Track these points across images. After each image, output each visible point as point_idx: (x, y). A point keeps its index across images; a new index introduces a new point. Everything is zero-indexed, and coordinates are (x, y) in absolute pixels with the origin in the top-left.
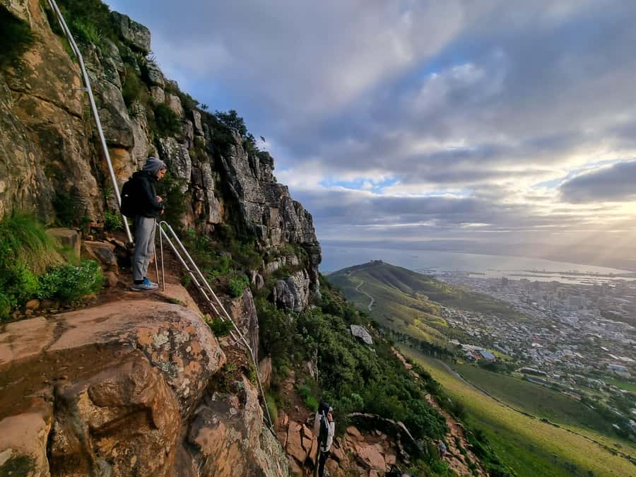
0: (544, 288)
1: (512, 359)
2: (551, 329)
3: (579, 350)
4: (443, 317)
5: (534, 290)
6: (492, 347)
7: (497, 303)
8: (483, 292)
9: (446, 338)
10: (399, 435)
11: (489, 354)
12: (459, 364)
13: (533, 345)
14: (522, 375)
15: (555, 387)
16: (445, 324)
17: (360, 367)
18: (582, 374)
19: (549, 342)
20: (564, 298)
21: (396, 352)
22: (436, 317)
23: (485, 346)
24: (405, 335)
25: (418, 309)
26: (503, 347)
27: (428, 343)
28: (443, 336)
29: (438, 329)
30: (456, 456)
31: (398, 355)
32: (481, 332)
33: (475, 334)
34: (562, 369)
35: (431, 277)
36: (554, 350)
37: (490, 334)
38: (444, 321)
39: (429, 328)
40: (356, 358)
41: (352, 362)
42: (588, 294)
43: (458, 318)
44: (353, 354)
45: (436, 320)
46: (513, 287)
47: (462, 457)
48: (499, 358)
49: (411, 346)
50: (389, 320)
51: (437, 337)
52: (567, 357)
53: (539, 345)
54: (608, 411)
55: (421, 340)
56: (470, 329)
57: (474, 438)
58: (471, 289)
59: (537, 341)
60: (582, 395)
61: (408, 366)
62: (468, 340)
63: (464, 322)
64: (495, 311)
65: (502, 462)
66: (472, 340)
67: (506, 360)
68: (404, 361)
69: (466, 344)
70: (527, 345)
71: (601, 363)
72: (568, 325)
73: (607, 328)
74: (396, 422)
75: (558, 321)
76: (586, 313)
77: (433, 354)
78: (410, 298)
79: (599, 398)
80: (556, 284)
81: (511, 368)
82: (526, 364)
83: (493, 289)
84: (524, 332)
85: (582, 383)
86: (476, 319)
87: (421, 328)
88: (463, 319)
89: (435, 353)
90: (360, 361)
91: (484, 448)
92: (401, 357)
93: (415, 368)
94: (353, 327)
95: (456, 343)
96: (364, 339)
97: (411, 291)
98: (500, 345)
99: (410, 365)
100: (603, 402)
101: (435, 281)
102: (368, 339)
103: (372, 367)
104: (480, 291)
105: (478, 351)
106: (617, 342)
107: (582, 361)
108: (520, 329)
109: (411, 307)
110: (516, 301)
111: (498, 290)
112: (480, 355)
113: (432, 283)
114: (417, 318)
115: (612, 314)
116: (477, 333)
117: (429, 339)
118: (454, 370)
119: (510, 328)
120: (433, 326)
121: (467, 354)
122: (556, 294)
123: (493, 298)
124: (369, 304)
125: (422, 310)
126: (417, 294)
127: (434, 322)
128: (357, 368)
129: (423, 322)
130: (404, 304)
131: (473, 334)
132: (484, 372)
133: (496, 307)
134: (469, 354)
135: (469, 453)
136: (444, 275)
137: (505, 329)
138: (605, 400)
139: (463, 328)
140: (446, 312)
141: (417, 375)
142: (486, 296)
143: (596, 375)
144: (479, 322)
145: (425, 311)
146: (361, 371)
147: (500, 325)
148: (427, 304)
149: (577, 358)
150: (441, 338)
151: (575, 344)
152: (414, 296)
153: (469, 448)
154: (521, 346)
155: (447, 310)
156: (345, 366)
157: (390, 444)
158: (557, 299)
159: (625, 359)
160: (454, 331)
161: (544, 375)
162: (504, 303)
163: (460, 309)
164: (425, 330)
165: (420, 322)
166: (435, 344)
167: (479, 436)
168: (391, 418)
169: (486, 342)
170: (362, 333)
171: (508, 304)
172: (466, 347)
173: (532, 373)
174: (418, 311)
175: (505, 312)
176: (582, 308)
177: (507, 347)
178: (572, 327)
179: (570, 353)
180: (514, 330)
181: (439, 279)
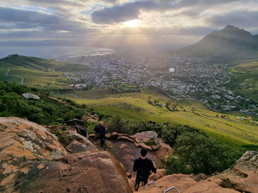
0: (95, 58)
1: (91, 84)
2: (99, 71)
3: (107, 76)
4: (64, 77)
5: (93, 59)
6: (85, 82)
7: (83, 66)
8: (77, 63)
9: (68, 85)
10: (75, 123)
11: (84, 85)
12: (76, 92)
13: (96, 78)
14: (95, 88)
15: (103, 88)
16: (66, 80)
17: (44, 109)
18: (108, 82)
19: (99, 76)
20: (101, 61)
21: (52, 98)
22: (61, 78)
23: (82, 83)
24: (49, 90)
25: (51, 76)
26: (88, 81)
27: (62, 89)
28: (67, 85)
29: (64, 82)
30: (89, 118)
31: (54, 98)
32: (80, 79)
33: (78, 80)
34: (104, 82)
35: (52, 60)
36: (101, 78)
37: (83, 78)
38: (65, 78)
39: (60, 83)
40: (40, 107)
41: (39, 109)
42: (106, 58)
43: (70, 76)
44: (37, 106)
45: (61, 79)
46: (87, 59)
47: (90, 117)
48: (88, 85)
49: (54, 93)
50: (38, 86)
51: (64, 86)
52: (104, 78)
53: (97, 77)
54: (114, 89)
55: (58, 89)
56: (76, 79)
57: (91, 111)
58: (72, 62)
59: (97, 76)
60: (109, 87)
61: (60, 101)
62: (77, 83)
63: (73, 77)
64: (83, 70)
65: (99, 112)
66: (78, 82)
67: (90, 85)
68: (58, 99)
69: (76, 84)
70: (94, 78)
71: (111, 77)
72: (103, 69)
73: (111, 67)
74: (72, 119)
75: (101, 68)
76: (106, 64)
77: (65, 92)
78: (45, 72)
79: (112, 86)
80: (98, 56)
81: (92, 87)
82: (95, 84)
83: (80, 61)
84: (93, 74)
85: (108, 84)
86: (77, 74)
87: (56, 84)
88: (72, 75)
89: (66, 92)
90: (43, 107)
91: (94, 112)
92: (55, 99)
93: (63, 100)
94: (24, 95)
95: (73, 85)
96: (34, 98)
97: (45, 69)
98: (87, 81)
99: (61, 100)
100: (113, 87)
101: (55, 61)
102: (37, 97)
103: (50, 107)
104: (76, 63)
105: (81, 85)
106: (113, 71)
107: (107, 78)
108: (91, 74)
109: (47, 76)
110: (88, 64)
111: (82, 61)
112: (82, 86)
113: (54, 63)
114: (52, 81)
115: (112, 63)
116: (79, 79)
117: (61, 87)
118: (75, 95)
119: (89, 74)
120: (61, 82)
121: (78, 88)
122: (99, 59)
123: (81, 65)
124: (21, 81)
125: (54, 76)
126: (48, 69)
127: (61, 80)
128: (43, 111)
129: (56, 81)
130: (43, 76)
131: (77, 80)
132: (84, 92)
133: (83, 68)
134: (78, 87)
135: (91, 115)
136: (58, 58)
137: (87, 75)
138: (113, 86)
139: (73, 79)
140: (65, 75)
141: (65, 102)
142: (78, 64)
143: (110, 81)
144: (78, 75)
145: (56, 76)
146: (46, 111)
147: (85, 74)
148: (55, 73)
149: (106, 78)
150: (66, 85)
151: (106, 74)
152: (47, 71)
153: (91, 114)
154: (93, 79)
155: (65, 73)
156: (37, 113)
157: (73, 127)
158: (99, 61)
159: (115, 75)
160: (70, 81)
161: (100, 86)
162: (85, 66)
163: (70, 72)
164: (58, 85)
165: (54, 82)
166: (65, 89)
167: (92, 110)
168: (70, 120)
169: (83, 81)
170: (31, 96)
171: (86, 66)
172: (77, 86)
173: (97, 86)
174: (52, 77)
175: (86, 69)
176: (105, 63)
177: (89, 81)
178: (104, 69)
179: (105, 77)
180: (90, 75)
181: (56, 60)
